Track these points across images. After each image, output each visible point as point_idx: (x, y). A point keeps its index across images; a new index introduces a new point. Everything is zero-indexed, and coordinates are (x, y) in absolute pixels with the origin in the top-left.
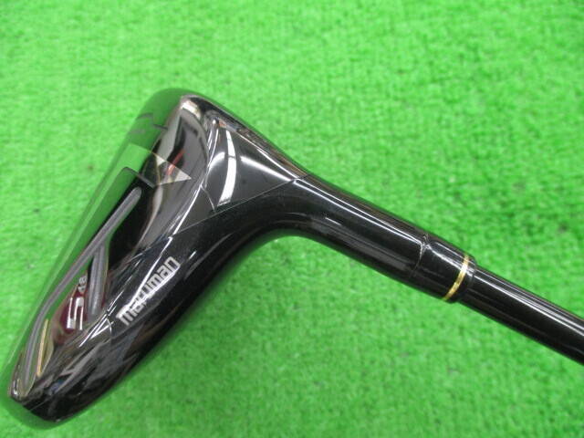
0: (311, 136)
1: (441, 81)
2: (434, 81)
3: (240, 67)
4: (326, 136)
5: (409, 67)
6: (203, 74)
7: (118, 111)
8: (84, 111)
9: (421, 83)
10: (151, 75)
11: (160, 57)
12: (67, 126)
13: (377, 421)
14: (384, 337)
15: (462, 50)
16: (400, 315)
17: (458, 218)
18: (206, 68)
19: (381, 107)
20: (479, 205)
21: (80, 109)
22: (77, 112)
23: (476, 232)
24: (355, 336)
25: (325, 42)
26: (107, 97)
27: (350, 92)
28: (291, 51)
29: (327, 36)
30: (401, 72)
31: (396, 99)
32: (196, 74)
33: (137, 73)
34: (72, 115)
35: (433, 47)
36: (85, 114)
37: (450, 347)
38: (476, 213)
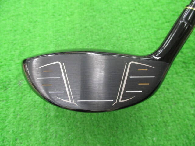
0: (131, 40)
1: (169, 22)
2: (166, 22)
3: (105, 24)
4: (135, 40)
5: (158, 19)
6: (94, 27)
7: (68, 39)
8: (57, 40)
9: (163, 23)
10: (78, 28)
11: (80, 23)
12: (52, 45)
13: (169, 128)
14: (166, 99)
15: (173, 13)
16: (170, 91)
17: (184, 59)
18: (95, 25)
19: (151, 31)
20: (190, 54)
21: (56, 39)
22: (55, 41)
23: (191, 63)
24: (156, 99)
25: (131, 15)
26: (64, 35)
27: (141, 27)
28: (120, 18)
29: (131, 13)
30: (156, 21)
31: (156, 28)
32: (91, 27)
33: (73, 28)
34: (53, 41)
35: (164, 13)
36: (58, 41)
37: (190, 100)
38: (189, 57)
